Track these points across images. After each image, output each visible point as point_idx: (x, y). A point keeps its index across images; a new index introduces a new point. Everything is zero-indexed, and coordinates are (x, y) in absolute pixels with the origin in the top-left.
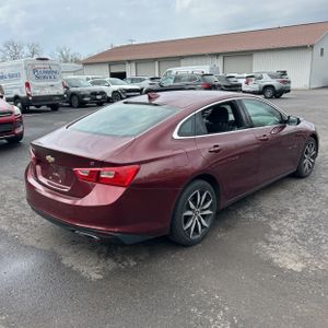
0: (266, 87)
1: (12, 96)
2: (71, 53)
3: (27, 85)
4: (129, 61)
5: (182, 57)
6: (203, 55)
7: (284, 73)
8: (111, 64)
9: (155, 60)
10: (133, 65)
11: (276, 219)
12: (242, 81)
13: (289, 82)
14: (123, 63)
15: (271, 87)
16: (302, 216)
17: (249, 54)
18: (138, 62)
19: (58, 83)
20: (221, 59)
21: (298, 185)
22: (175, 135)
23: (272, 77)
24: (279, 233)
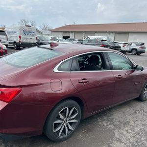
0: (133, 49)
1: (13, 41)
2: (48, 26)
3: (20, 37)
4: (72, 32)
5: (96, 32)
6: (106, 32)
7: (143, 44)
8: (64, 32)
9: (83, 32)
10: (73, 34)
11: (120, 128)
12: (122, 45)
13: (145, 48)
14: (69, 32)
15: (136, 49)
16: (137, 129)
17: (127, 33)
18: (76, 33)
19: (34, 37)
20: (114, 34)
21: (139, 105)
22: (56, 70)
23: (137, 45)
24: (119, 141)
